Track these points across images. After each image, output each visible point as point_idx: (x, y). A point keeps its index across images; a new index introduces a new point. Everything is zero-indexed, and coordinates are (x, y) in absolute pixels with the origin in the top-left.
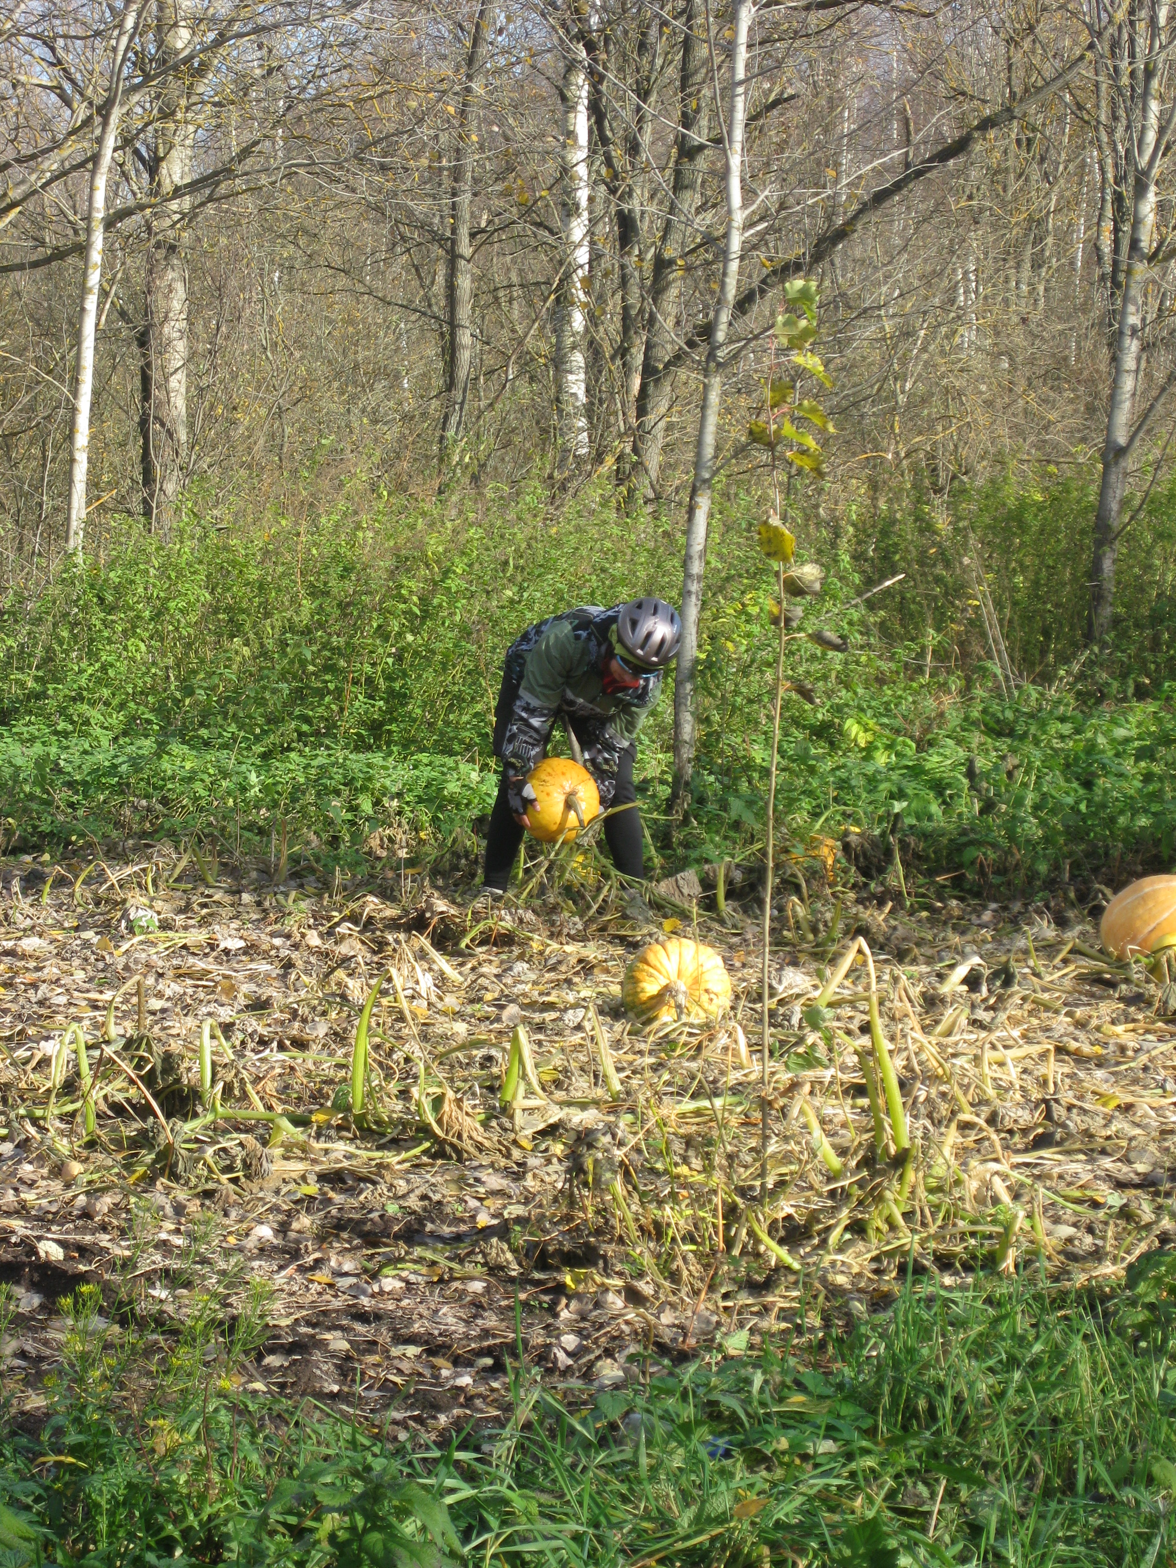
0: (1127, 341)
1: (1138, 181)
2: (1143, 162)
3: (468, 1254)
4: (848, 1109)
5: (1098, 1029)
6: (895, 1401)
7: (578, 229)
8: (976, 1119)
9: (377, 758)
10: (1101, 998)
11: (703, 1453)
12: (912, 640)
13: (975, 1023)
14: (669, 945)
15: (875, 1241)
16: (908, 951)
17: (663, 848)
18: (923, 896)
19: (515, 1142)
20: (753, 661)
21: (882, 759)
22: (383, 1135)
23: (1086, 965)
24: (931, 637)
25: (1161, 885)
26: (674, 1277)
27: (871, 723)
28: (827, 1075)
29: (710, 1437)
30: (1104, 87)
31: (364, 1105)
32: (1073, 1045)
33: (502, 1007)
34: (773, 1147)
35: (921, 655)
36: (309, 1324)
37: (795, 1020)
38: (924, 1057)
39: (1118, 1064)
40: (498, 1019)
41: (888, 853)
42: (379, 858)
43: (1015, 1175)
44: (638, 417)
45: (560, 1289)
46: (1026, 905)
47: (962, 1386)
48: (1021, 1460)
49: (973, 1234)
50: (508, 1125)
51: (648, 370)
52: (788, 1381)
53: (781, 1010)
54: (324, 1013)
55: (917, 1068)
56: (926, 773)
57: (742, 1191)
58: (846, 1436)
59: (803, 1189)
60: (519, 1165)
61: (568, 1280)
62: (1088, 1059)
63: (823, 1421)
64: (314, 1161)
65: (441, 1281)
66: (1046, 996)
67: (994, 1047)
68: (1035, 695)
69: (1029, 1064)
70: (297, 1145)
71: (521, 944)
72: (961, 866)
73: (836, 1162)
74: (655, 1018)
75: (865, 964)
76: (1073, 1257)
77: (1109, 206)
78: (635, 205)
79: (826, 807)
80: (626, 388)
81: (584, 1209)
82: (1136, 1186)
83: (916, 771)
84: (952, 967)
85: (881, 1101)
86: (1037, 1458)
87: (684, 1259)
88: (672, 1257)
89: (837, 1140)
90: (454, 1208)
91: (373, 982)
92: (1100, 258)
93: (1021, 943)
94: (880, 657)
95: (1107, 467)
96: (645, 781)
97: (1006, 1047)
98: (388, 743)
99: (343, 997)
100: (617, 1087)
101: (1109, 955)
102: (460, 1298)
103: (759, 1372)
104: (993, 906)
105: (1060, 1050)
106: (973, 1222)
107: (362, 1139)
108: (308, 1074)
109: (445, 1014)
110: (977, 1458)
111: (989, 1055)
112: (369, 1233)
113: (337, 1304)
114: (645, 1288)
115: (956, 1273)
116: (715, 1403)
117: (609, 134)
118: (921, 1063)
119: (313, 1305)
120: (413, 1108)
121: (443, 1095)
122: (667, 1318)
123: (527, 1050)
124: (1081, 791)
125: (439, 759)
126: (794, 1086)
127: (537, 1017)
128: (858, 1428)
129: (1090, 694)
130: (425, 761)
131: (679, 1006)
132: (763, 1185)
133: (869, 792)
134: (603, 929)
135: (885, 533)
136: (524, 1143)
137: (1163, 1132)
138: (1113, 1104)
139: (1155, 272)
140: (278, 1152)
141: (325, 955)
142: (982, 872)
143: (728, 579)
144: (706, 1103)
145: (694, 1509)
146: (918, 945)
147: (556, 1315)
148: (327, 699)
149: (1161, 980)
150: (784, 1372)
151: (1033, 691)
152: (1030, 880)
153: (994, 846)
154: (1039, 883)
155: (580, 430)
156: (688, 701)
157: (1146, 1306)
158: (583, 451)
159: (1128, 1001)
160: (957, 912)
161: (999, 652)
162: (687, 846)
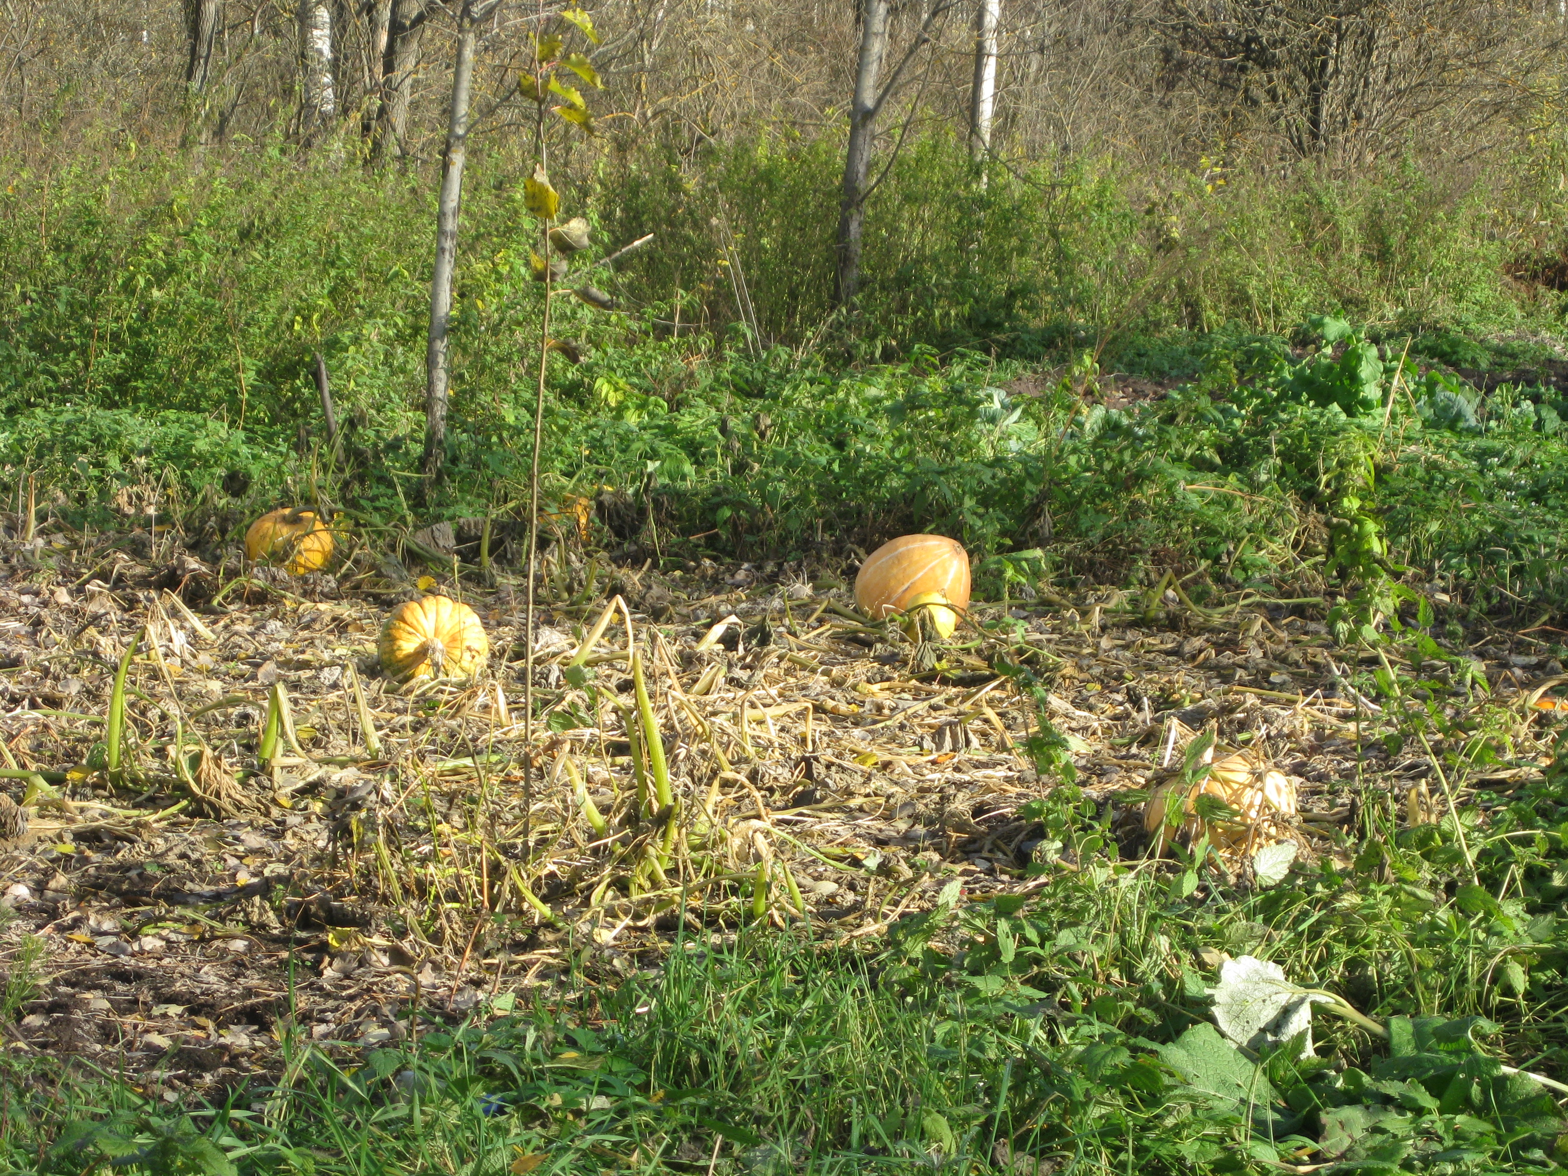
0: (875, 3)
3: (230, 913)
4: (608, 767)
5: (854, 688)
6: (667, 1057)
8: (737, 777)
9: (123, 415)
10: (856, 657)
11: (478, 1110)
12: (661, 299)
13: (734, 682)
14: (425, 602)
16: (664, 610)
17: (416, 506)
18: (676, 555)
19: (274, 801)
20: (502, 320)
21: (632, 419)
22: (140, 793)
23: (841, 625)
24: (681, 298)
25: (916, 545)
26: (437, 938)
27: (622, 382)
28: (586, 733)
29: (484, 1094)
31: (120, 763)
32: (830, 704)
33: (258, 666)
34: (536, 805)
35: (670, 317)
36: (68, 983)
37: (552, 679)
38: (683, 715)
39: (875, 722)
40: (254, 677)
41: (642, 512)
42: (126, 516)
43: (777, 832)
44: (385, 73)
45: (323, 948)
46: (780, 566)
47: (733, 1041)
50: (267, 783)
51: (396, 28)
52: (560, 1038)
53: (538, 669)
54: (76, 671)
55: (677, 726)
56: (679, 432)
57: (505, 850)
58: (618, 1092)
59: (565, 847)
60: (278, 823)
61: (331, 938)
62: (845, 718)
63: (595, 1078)
64: (71, 820)
65: (202, 939)
66: (802, 655)
67: (753, 706)
68: (783, 356)
69: (787, 722)
70: (52, 803)
71: (273, 602)
72: (714, 526)
73: (599, 820)
74: (412, 677)
75: (622, 622)
79: (579, 466)
80: (372, 44)
82: (895, 843)
83: (668, 432)
84: (709, 626)
85: (643, 759)
86: (808, 1113)
87: (448, 917)
88: (435, 916)
89: (598, 798)
90: (212, 866)
91: (125, 639)
93: (777, 603)
94: (629, 317)
95: (854, 129)
96: (397, 439)
97: (765, 705)
98: (136, 400)
99: (96, 654)
100: (375, 744)
101: (864, 614)
102: (222, 957)
103: (532, 1029)
104: (746, 565)
105: (818, 709)
107: (118, 797)
108: (62, 733)
109: (199, 672)
110: (750, 1112)
111: (749, 713)
112: (127, 892)
113: (96, 963)
115: (720, 930)
116: (489, 1060)
118: (680, 721)
119: (72, 964)
120: (170, 766)
121: (201, 753)
123: (286, 707)
124: (833, 452)
125: (186, 416)
126: (555, 744)
127: (293, 675)
128: (631, 1084)
129: (840, 356)
130: (173, 417)
131: (436, 665)
132: (525, 843)
133: (623, 451)
134: (357, 587)
135: (633, 193)
136: (284, 801)
137: (921, 790)
138: (871, 761)
140: (33, 810)
141: (75, 613)
142: (735, 532)
143: (478, 237)
144: (468, 761)
145: (471, 1165)
146: (673, 604)
147: (320, 974)
148: (72, 355)
149: (916, 639)
150: (557, 1027)
151: (780, 352)
152: (783, 540)
153: (749, 507)
154: (792, 543)
155: (326, 86)
156: (441, 359)
157: (912, 962)
158: (329, 107)
159: (883, 660)
160: (710, 572)
161: (746, 312)
162: (439, 505)
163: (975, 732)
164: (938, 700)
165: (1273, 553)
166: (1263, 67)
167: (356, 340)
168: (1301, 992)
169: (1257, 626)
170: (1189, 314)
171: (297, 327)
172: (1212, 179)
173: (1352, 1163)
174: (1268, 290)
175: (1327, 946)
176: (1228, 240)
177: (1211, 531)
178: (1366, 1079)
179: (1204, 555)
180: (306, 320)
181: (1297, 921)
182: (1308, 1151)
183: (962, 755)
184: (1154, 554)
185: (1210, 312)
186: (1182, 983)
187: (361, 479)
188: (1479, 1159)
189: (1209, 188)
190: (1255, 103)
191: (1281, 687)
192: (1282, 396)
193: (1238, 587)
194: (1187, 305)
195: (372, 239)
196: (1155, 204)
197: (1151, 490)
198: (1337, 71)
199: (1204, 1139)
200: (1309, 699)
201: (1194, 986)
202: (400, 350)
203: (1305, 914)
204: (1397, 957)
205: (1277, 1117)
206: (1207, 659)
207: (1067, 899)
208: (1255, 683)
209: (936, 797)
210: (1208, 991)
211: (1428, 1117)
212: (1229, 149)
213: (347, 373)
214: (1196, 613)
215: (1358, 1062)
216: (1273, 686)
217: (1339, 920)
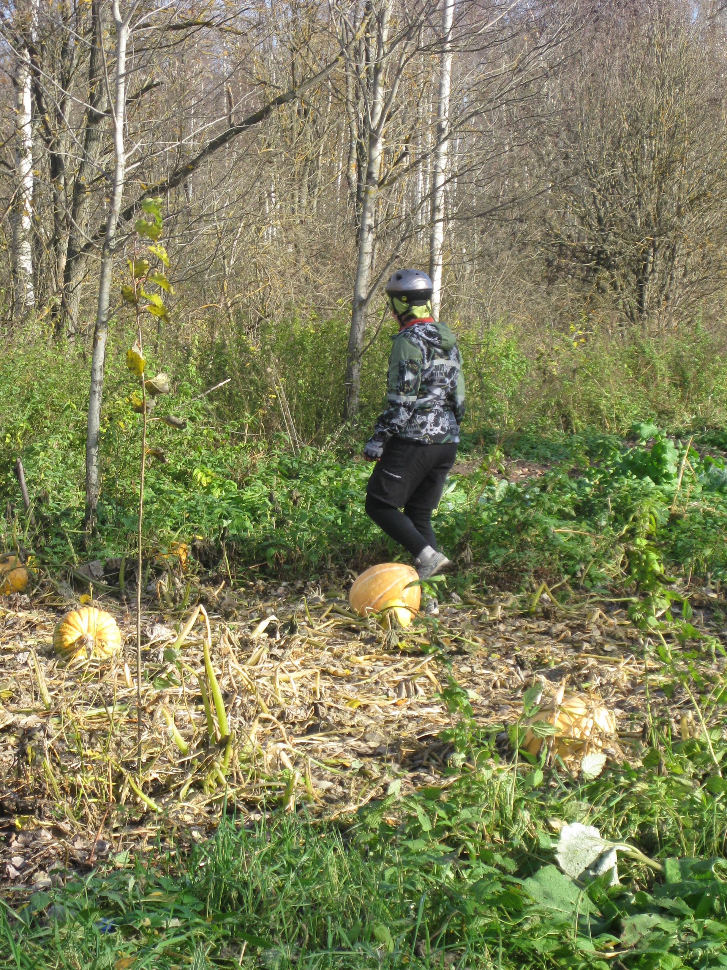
0: (366, 234)
1: (371, 136)
2: (374, 125)
4: (193, 712)
5: (348, 659)
6: (217, 894)
7: (26, 165)
8: (270, 717)
10: (350, 640)
11: (96, 929)
12: (236, 419)
13: (272, 657)
14: (82, 611)
15: (208, 793)
16: (232, 612)
17: (80, 550)
18: (242, 578)
20: (136, 434)
21: (217, 493)
23: (341, 620)
24: (248, 418)
25: (387, 570)
26: (84, 819)
27: (210, 471)
28: (180, 690)
29: (101, 919)
30: (350, 79)
32: (332, 669)
34: (145, 736)
35: (242, 428)
37: (161, 657)
38: (239, 678)
39: (360, 680)
41: (220, 552)
43: (295, 751)
44: (65, 282)
45: (12, 828)
46: (305, 583)
47: (258, 883)
48: (295, 927)
49: (269, 788)
51: (71, 253)
52: (151, 883)
53: (152, 651)
55: (235, 685)
56: (244, 502)
57: (127, 765)
58: (186, 916)
59: (164, 762)
61: (17, 822)
62: (342, 678)
63: (172, 907)
66: (316, 639)
67: (283, 671)
68: (311, 453)
69: (305, 681)
72: (265, 560)
73: (184, 745)
74: (74, 657)
75: (204, 621)
76: (330, 801)
77: (354, 151)
78: (61, 151)
79: (182, 524)
80: (57, 264)
81: (26, 778)
82: (370, 756)
83: (237, 501)
84: (258, 622)
85: (212, 707)
86: (304, 926)
87: (90, 807)
88: (82, 807)
89: (186, 731)
92: (350, 184)
93: (301, 607)
94: (216, 430)
95: (354, 311)
96: (69, 509)
97: (291, 671)
100: (49, 701)
101: (355, 613)
103: (132, 878)
104: (284, 584)
105: (324, 672)
106: (269, 780)
110: (268, 927)
111: (280, 676)
114: (65, 826)
115: (258, 812)
116: (106, 898)
117: (45, 106)
118: (238, 682)
122: (79, 845)
124: (339, 512)
126: (160, 698)
128: (194, 911)
129: (345, 452)
131: (89, 650)
132: (139, 760)
133: (210, 514)
134: (42, 602)
135: (219, 354)
137: (387, 722)
138: (356, 705)
139: (382, 192)
142: (277, 563)
143: (119, 383)
144: (103, 710)
145: (90, 964)
146: (238, 609)
147: (10, 845)
149: (387, 628)
150: (148, 877)
151: (309, 449)
152: (307, 567)
153: (285, 547)
154: (313, 569)
155: (29, 291)
156: (95, 459)
157: (373, 830)
158: (30, 303)
159: (366, 641)
160: (262, 588)
161: (290, 426)
162: (95, 549)
163: (421, 685)
164: (399, 666)
165: (609, 570)
166: (608, 269)
167: (44, 448)
168: (610, 844)
169: (597, 616)
170: (564, 422)
171: (8, 441)
172: (578, 338)
173: (639, 951)
174: (612, 406)
175: (627, 815)
176: (587, 376)
177: (570, 557)
178: (649, 897)
179: (567, 572)
180: (13, 435)
181: (609, 800)
182: (613, 943)
183: (413, 699)
184: (536, 572)
185: (577, 421)
186: (538, 840)
187: (46, 535)
188: (718, 946)
189: (575, 344)
190: (604, 291)
191: (611, 653)
192: (616, 473)
193: (587, 591)
194: (563, 416)
195: (55, 385)
196: (542, 354)
197: (533, 532)
198: (653, 271)
199: (549, 937)
200: (627, 660)
201: (545, 842)
202: (72, 454)
203: (614, 796)
204: (670, 822)
205: (595, 922)
206: (565, 637)
207: (469, 789)
208: (595, 651)
209: (395, 726)
210: (553, 845)
211: (687, 921)
212: (589, 320)
213: (39, 468)
214: (561, 608)
215: (646, 887)
216: (606, 653)
217: (635, 799)
